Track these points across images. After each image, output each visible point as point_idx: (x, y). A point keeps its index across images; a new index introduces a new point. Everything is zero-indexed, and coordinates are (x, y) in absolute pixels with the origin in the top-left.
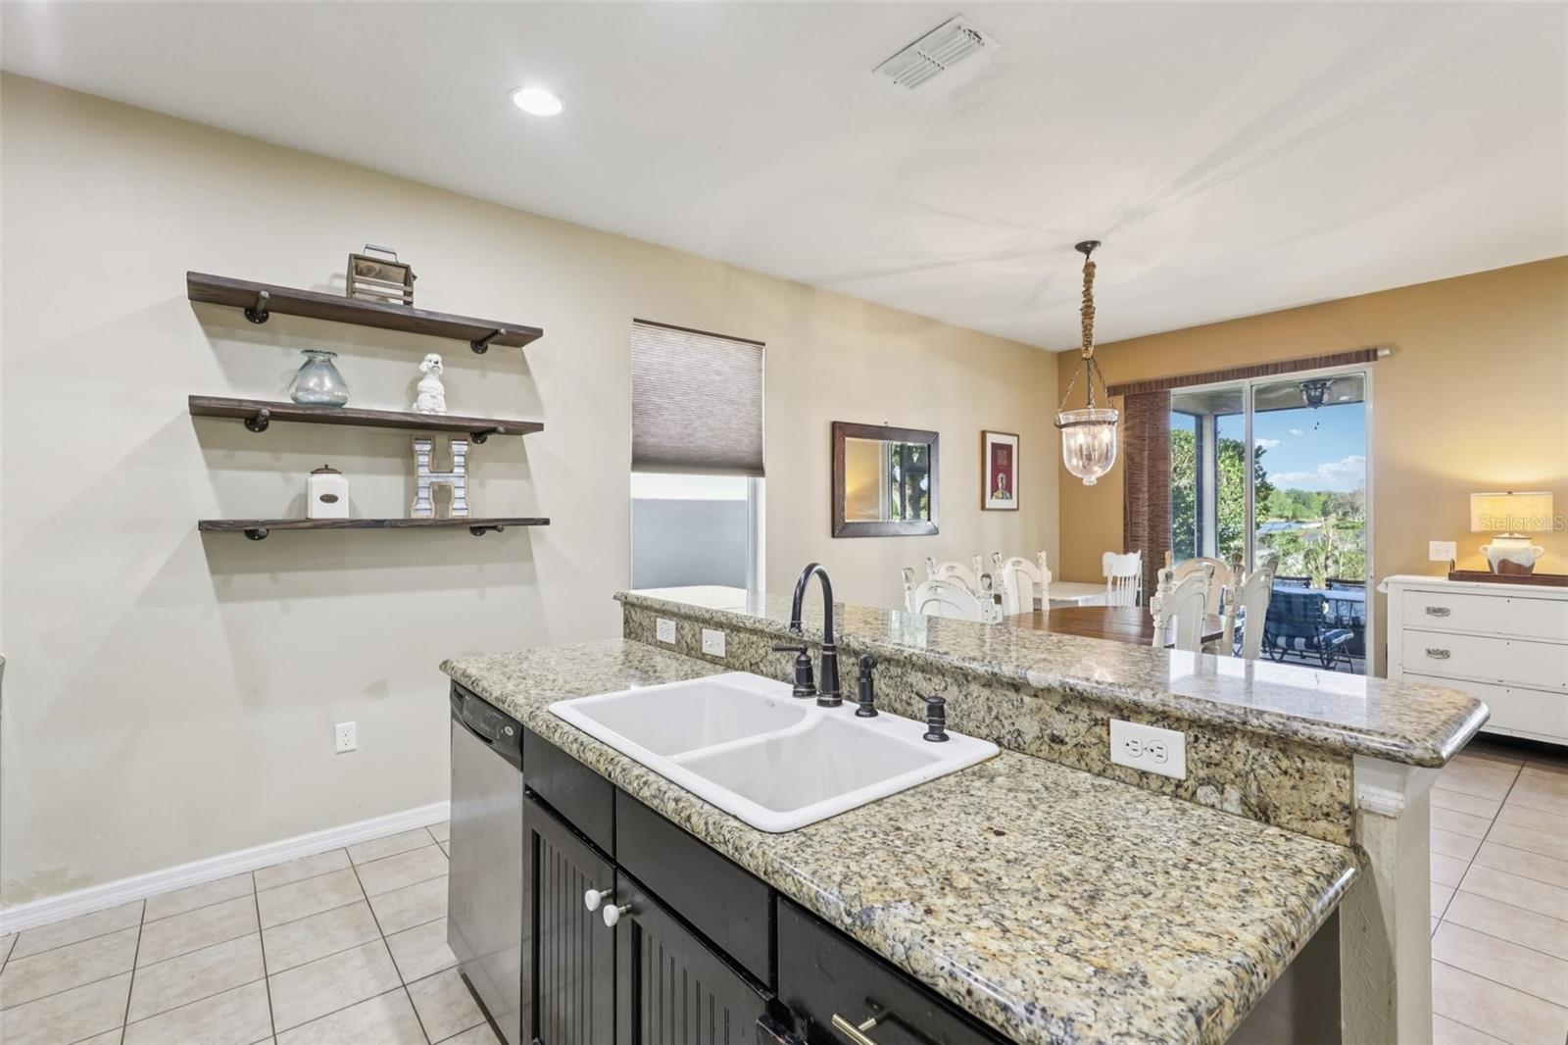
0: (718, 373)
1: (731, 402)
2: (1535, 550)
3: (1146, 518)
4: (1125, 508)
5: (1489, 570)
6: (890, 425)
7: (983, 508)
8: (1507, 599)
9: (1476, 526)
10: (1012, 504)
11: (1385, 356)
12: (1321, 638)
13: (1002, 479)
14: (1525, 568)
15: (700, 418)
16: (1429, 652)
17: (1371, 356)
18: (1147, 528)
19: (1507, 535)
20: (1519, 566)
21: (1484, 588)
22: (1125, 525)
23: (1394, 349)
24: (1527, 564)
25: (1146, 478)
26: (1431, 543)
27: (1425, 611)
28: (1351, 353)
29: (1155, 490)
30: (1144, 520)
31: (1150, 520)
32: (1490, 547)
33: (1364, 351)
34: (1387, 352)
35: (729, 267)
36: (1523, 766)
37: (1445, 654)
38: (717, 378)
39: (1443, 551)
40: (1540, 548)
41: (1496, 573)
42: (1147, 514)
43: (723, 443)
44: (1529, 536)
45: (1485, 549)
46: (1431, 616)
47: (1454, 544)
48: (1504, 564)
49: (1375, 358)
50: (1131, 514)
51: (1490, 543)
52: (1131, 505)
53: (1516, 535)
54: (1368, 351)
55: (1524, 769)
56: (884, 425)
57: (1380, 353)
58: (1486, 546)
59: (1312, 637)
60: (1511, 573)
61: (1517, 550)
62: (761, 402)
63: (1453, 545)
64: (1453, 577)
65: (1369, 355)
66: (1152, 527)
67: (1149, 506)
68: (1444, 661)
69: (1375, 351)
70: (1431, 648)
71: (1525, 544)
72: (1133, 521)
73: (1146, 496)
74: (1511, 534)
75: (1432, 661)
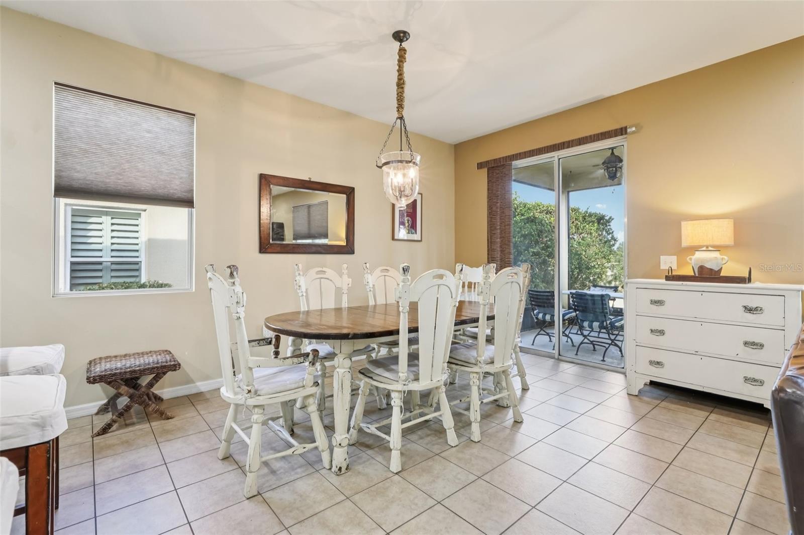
0: (149, 132)
1: (161, 153)
2: (722, 259)
3: (499, 245)
4: (488, 240)
5: (693, 274)
6: (312, 180)
7: (393, 239)
8: (701, 293)
9: (685, 243)
10: (417, 237)
11: (634, 132)
12: (608, 322)
13: (408, 221)
14: (716, 271)
15: (128, 162)
16: (652, 331)
17: (624, 132)
18: (499, 253)
19: (704, 249)
20: (711, 270)
21: (686, 285)
22: (488, 250)
23: (639, 127)
24: (716, 269)
25: (498, 220)
26: (661, 257)
27: (649, 302)
28: (612, 131)
29: (503, 227)
30: (497, 247)
31: (501, 247)
32: (693, 257)
33: (620, 129)
34: (634, 129)
35: (159, 57)
36: (711, 413)
37: (662, 332)
38: (148, 135)
39: (668, 262)
40: (725, 257)
41: (697, 275)
42: (499, 243)
43: (153, 182)
44: (718, 248)
45: (691, 259)
46: (652, 306)
47: (676, 257)
48: (702, 268)
49: (626, 133)
50: (491, 243)
51: (693, 254)
52: (491, 238)
53: (710, 249)
54: (622, 129)
55: (712, 414)
56: (308, 180)
57: (629, 130)
58: (691, 257)
59: (603, 322)
60: (707, 275)
61: (709, 258)
62: (192, 155)
63: (674, 258)
64: (668, 278)
65: (622, 131)
66: (502, 251)
67: (500, 238)
68: (661, 337)
69: (626, 128)
70: (653, 329)
71: (716, 255)
72: (492, 248)
73: (499, 231)
74: (707, 247)
75: (653, 337)
